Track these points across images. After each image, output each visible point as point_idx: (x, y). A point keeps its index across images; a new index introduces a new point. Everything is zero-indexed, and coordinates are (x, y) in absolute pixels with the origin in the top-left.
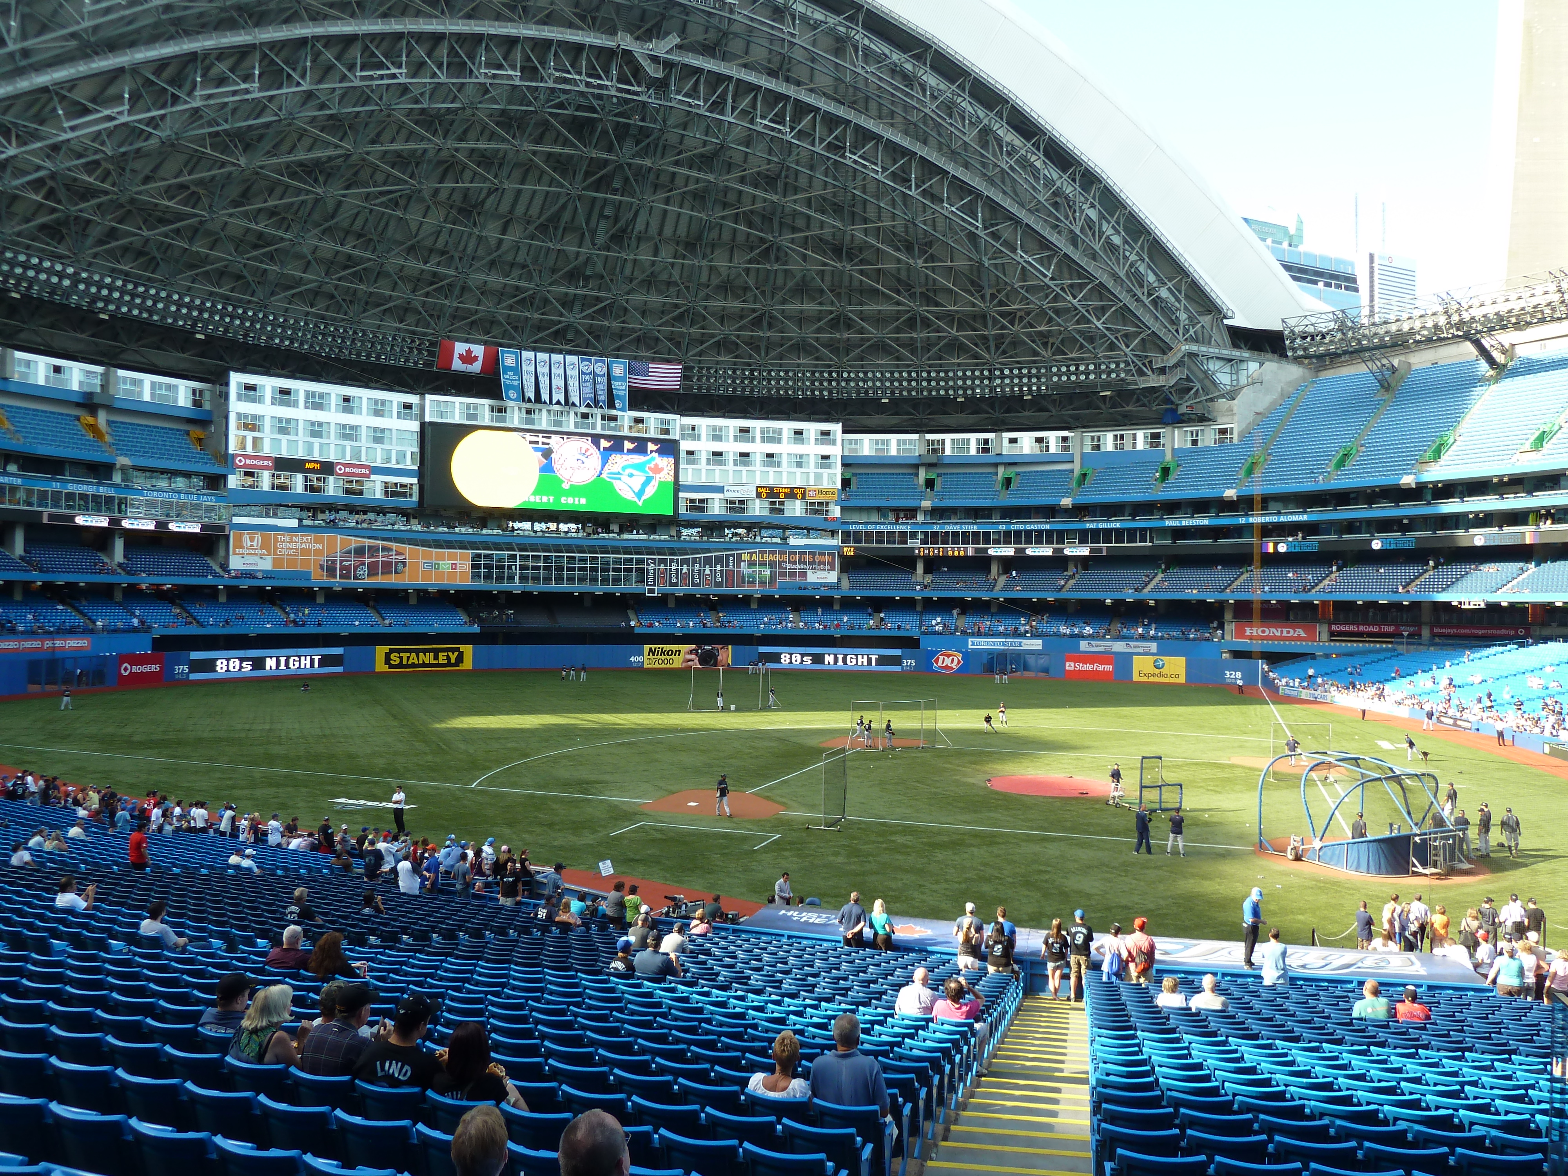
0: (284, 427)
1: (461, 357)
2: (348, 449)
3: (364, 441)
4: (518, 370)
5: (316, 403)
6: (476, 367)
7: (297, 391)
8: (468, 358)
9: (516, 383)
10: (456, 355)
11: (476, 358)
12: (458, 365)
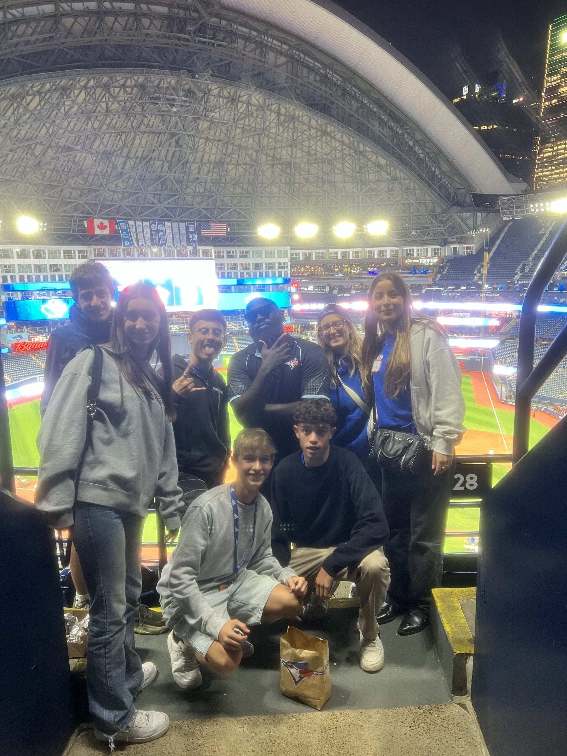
1: (98, 226)
4: (127, 231)
6: (107, 232)
8: (102, 227)
9: (128, 237)
10: (96, 226)
11: (106, 227)
12: (97, 231)
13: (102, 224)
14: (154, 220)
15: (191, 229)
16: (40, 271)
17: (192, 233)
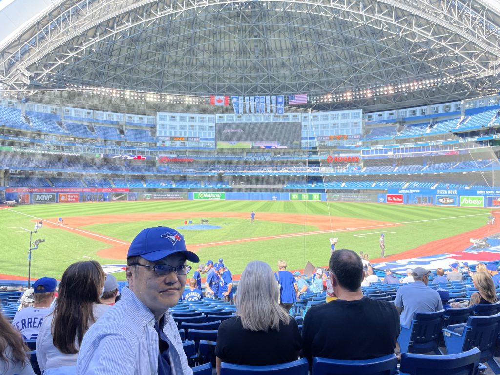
0: (173, 127)
1: (217, 100)
2: (193, 133)
3: (197, 130)
4: (237, 103)
5: (183, 119)
6: (222, 104)
7: (176, 116)
8: (220, 101)
10: (215, 100)
11: (222, 101)
12: (217, 104)
13: (220, 99)
14: (256, 95)
15: (280, 100)
16: (182, 129)
17: (280, 103)
